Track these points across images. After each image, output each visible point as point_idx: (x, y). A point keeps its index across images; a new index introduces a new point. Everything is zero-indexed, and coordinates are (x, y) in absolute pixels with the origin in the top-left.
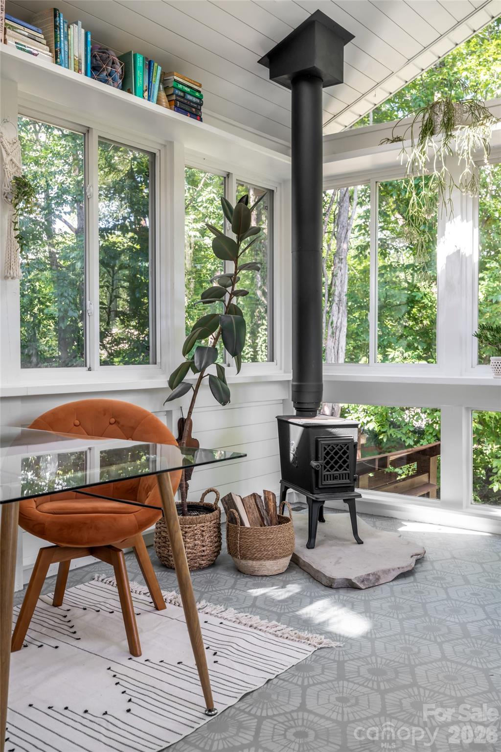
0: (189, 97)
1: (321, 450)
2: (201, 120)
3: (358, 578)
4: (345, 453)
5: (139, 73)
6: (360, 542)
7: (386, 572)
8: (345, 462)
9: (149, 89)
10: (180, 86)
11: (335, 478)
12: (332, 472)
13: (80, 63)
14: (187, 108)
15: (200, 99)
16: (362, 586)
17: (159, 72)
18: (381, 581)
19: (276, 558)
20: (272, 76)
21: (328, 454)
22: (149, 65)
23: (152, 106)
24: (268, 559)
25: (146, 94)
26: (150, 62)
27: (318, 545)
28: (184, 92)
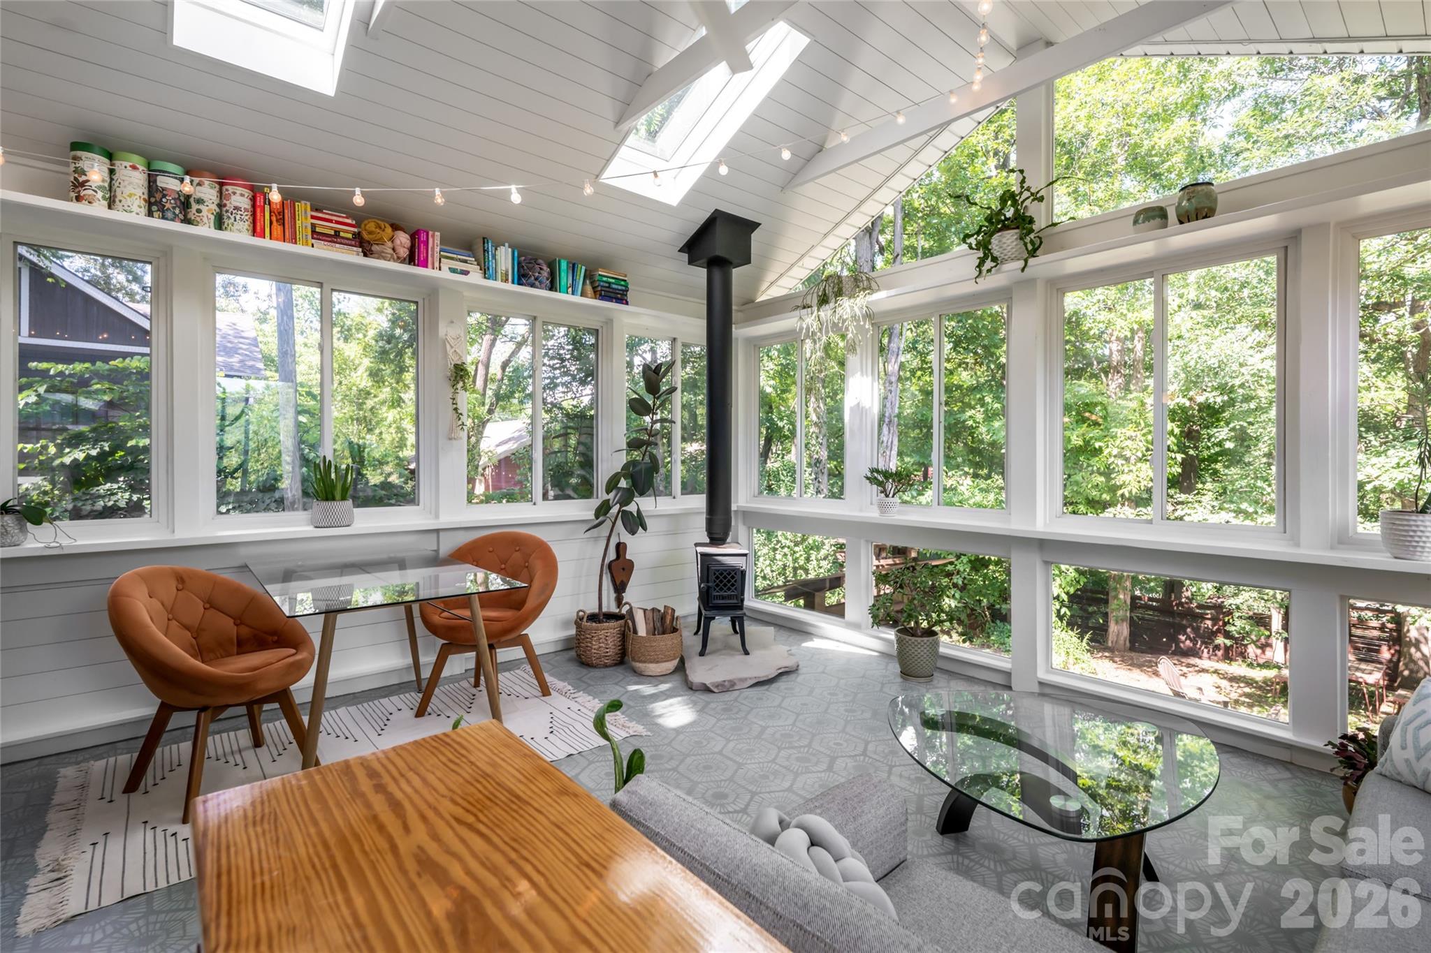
0: (614, 286)
1: (711, 573)
2: (627, 303)
3: (713, 684)
4: (733, 577)
5: (563, 274)
6: (747, 653)
7: (743, 680)
8: (733, 585)
9: (573, 286)
10: (605, 279)
11: (723, 598)
12: (721, 593)
13: (507, 275)
14: (612, 295)
15: (626, 287)
16: (715, 690)
17: (583, 271)
18: (736, 688)
19: (657, 662)
20: (691, 262)
21: (717, 578)
22: (573, 268)
23: (577, 299)
24: (651, 662)
25: (570, 290)
26: (574, 265)
27: (709, 654)
28: (610, 283)
